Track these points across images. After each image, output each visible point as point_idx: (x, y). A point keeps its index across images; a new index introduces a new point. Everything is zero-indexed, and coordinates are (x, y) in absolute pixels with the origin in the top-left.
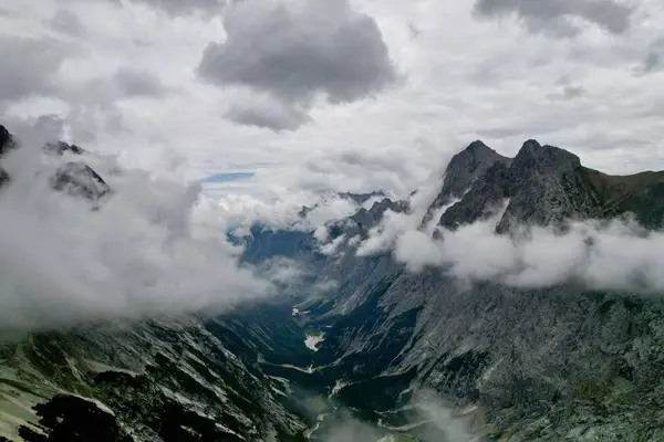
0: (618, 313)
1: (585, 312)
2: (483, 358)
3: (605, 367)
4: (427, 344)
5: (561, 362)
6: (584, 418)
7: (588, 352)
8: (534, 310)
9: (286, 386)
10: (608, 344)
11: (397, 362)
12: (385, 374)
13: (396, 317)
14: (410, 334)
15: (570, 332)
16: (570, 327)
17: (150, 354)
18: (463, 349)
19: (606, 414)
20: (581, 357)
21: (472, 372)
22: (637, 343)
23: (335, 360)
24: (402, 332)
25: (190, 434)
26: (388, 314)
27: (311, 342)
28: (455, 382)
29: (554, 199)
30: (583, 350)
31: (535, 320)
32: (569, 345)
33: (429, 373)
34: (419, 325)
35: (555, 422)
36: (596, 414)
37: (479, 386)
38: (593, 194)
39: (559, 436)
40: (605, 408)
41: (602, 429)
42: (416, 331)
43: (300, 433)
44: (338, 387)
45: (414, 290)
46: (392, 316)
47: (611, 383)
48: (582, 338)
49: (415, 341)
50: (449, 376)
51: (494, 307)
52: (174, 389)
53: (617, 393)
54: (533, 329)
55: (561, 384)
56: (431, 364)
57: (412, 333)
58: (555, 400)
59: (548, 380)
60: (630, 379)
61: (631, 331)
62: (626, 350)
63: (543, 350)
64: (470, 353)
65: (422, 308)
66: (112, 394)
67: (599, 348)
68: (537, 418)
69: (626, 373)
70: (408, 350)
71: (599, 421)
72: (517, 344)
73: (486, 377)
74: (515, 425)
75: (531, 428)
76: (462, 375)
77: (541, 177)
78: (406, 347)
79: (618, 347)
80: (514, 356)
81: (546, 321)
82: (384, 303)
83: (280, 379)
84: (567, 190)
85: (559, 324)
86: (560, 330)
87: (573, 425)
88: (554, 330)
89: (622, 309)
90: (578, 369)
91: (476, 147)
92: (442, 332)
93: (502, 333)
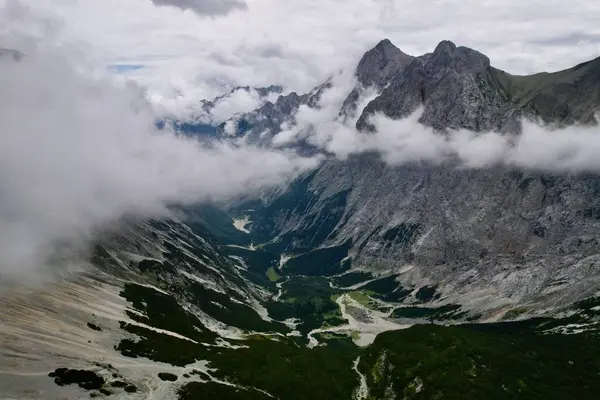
0: (536, 188)
1: (508, 188)
2: (416, 229)
3: (523, 229)
4: (358, 219)
5: (488, 227)
6: (506, 267)
7: (511, 219)
8: (464, 188)
9: (242, 262)
10: (527, 212)
11: (333, 237)
12: (323, 246)
13: (327, 199)
14: (342, 212)
15: (495, 204)
16: (495, 200)
17: (159, 242)
18: (395, 222)
19: (523, 263)
20: (506, 222)
21: (407, 240)
22: (549, 209)
23: (273, 237)
24: (334, 211)
25: (218, 307)
26: (318, 197)
27: (239, 225)
28: (392, 248)
29: (471, 95)
30: (507, 218)
31: (464, 196)
32: (495, 214)
33: (365, 242)
34: (350, 205)
35: (482, 271)
36: (514, 263)
37: (414, 251)
38: (502, 91)
39: (486, 281)
40: (523, 258)
41: (521, 273)
42: (347, 209)
43: (270, 298)
44: (284, 260)
45: (341, 175)
46: (322, 198)
47: (527, 240)
48: (506, 208)
49: (347, 218)
50: (386, 244)
51: (421, 187)
52: (190, 272)
53: (532, 247)
54: (463, 203)
55: (488, 244)
56: (365, 236)
57: (344, 211)
58: (482, 256)
59: (477, 242)
60: (543, 235)
61: (544, 200)
62: (540, 216)
63: (473, 220)
64: (402, 225)
65: (350, 190)
66: (159, 279)
67: (520, 216)
68: (467, 270)
69: (539, 232)
70: (341, 227)
71: (518, 268)
72: (447, 215)
73: (420, 242)
74: (449, 277)
75: (462, 277)
76: (397, 242)
77: (458, 76)
78: (339, 224)
79: (534, 213)
80: (446, 225)
81: (475, 196)
82: (313, 188)
83: (235, 258)
84: (480, 87)
85: (485, 198)
86: (487, 203)
87: (497, 272)
88: (482, 203)
89: (539, 185)
90: (502, 232)
91: (384, 45)
92: (372, 210)
93: (432, 207)
